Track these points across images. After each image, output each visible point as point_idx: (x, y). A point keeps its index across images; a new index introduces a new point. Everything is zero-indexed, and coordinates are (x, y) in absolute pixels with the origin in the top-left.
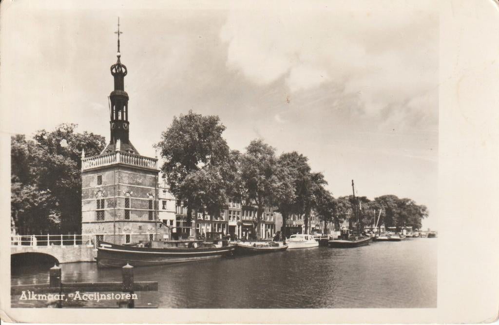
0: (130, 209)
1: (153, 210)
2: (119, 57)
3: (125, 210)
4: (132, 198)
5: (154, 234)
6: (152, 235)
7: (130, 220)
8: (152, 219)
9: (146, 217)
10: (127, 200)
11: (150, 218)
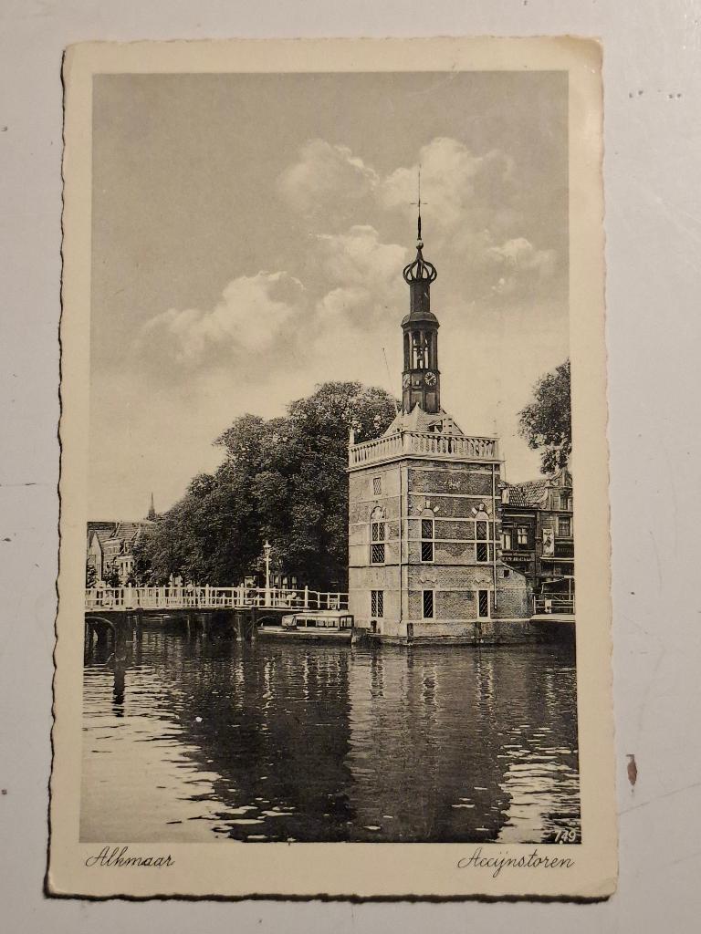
0: (433, 540)
1: (487, 541)
2: (420, 248)
3: (423, 543)
4: (437, 519)
5: (490, 589)
6: (486, 592)
7: (433, 562)
8: (486, 560)
9: (470, 557)
10: (426, 523)
11: (482, 557)
